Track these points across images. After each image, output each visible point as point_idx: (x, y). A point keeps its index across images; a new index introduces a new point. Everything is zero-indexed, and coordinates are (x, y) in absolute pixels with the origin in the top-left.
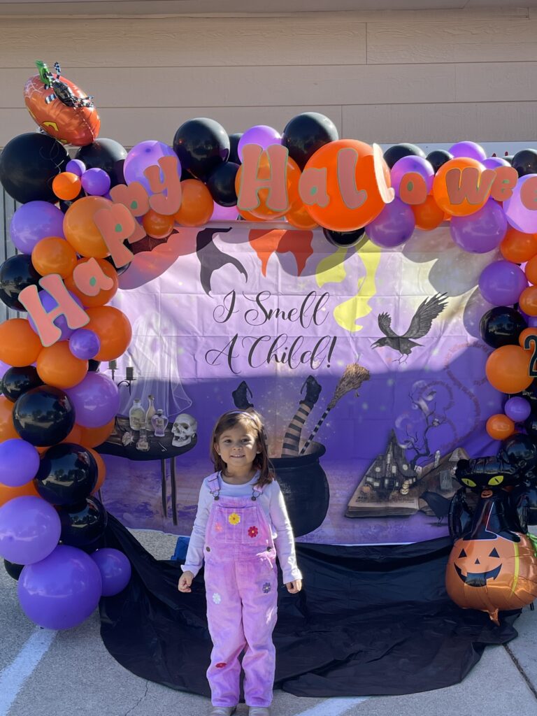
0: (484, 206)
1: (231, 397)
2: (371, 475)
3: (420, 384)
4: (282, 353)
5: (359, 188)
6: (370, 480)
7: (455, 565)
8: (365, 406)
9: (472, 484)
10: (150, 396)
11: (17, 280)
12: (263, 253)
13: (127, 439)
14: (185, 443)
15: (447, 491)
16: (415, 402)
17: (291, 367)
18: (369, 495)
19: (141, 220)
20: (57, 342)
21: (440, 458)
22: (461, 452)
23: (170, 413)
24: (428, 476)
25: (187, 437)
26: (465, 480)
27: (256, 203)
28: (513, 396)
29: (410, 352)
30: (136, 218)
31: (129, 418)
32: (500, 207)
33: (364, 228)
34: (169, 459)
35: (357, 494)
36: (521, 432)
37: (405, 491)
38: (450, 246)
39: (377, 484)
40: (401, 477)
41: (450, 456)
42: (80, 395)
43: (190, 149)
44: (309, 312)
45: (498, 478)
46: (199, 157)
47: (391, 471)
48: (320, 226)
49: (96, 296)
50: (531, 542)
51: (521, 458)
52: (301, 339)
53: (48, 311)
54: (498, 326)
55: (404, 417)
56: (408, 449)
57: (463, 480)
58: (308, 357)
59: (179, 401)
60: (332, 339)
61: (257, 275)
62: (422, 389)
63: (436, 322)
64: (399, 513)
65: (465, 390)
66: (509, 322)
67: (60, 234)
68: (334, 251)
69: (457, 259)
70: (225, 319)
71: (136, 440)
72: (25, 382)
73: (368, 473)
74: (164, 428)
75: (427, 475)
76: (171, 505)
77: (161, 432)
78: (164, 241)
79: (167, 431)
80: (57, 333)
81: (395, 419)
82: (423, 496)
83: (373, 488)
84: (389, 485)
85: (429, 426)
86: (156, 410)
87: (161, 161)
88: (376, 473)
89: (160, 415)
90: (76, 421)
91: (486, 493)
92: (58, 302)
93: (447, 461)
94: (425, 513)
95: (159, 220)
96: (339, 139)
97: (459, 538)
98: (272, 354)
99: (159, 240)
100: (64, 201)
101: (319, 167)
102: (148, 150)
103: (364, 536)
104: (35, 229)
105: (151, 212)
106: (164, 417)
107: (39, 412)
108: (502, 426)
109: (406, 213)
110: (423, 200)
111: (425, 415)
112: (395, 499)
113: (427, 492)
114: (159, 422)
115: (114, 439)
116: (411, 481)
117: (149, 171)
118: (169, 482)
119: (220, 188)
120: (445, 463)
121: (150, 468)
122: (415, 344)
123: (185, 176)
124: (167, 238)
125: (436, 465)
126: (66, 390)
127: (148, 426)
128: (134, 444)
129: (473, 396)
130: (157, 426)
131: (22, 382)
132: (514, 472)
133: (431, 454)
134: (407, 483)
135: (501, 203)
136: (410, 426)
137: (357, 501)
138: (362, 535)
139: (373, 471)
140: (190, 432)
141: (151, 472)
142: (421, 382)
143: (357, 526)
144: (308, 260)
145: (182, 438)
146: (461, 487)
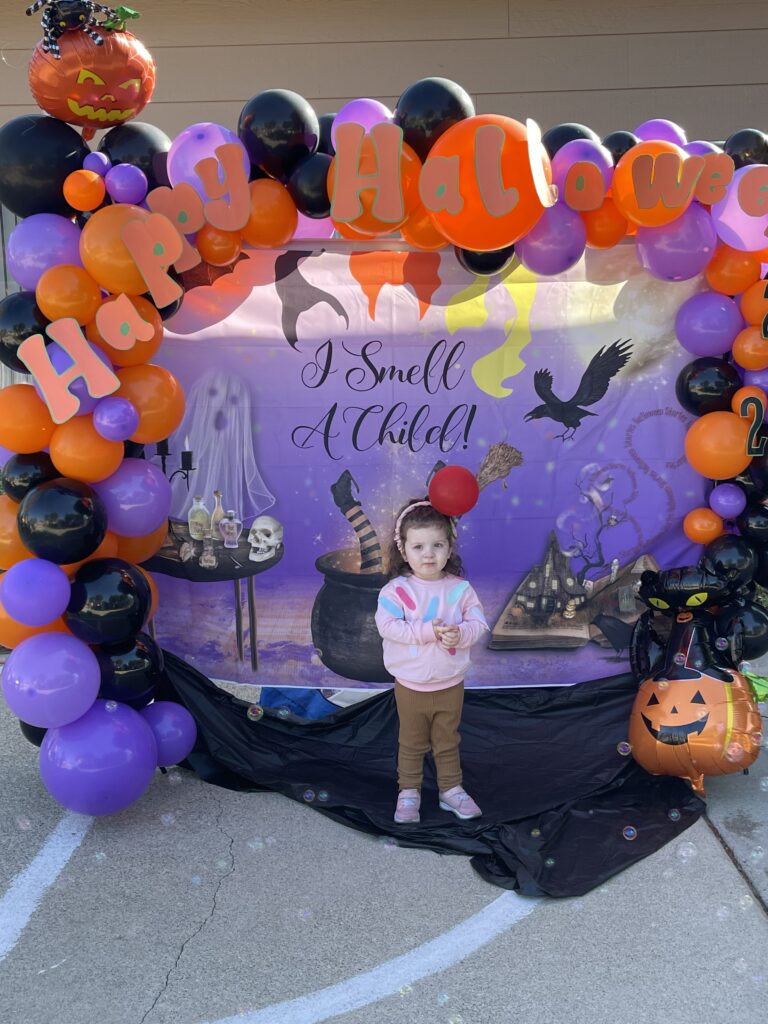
0: (684, 213)
1: (330, 492)
2: (524, 592)
3: (591, 469)
4: (400, 430)
5: (506, 186)
6: (521, 599)
7: (643, 716)
8: (515, 501)
9: (664, 605)
10: (216, 493)
11: (19, 328)
12: (371, 287)
13: (186, 553)
14: (267, 556)
15: (629, 614)
16: (585, 492)
17: (412, 450)
18: (520, 620)
19: (194, 239)
20: (75, 417)
21: (619, 570)
22: (648, 560)
23: (245, 515)
24: (601, 594)
25: (270, 548)
26: (653, 601)
27: (358, 212)
28: (720, 482)
29: (580, 424)
30: (186, 236)
31: (187, 524)
32: (707, 213)
33: (512, 246)
34: (246, 579)
35: (503, 618)
36: (730, 532)
37: (570, 613)
38: (636, 271)
39: (531, 605)
40: (564, 595)
41: (633, 567)
42: (114, 491)
43: (262, 133)
44: (436, 372)
45: (699, 595)
46: (273, 144)
47: (551, 587)
48: (451, 244)
49: (131, 350)
50: (747, 681)
51: (732, 568)
52: (426, 408)
53: (60, 371)
54: (702, 384)
55: (569, 515)
56: (575, 557)
57: (650, 600)
58: (435, 435)
59: (259, 499)
60: (470, 409)
61: (362, 318)
62: (593, 475)
63: (615, 381)
64: (564, 644)
65: (653, 475)
66: (718, 380)
67: (76, 262)
68: (471, 282)
69: (645, 291)
70: (319, 381)
71: (199, 554)
72: (35, 475)
73: (519, 589)
74: (237, 537)
75: (599, 592)
76: (249, 642)
77: (233, 542)
78: (228, 270)
79: (241, 540)
80: (74, 405)
81: (556, 518)
82: (596, 622)
83: (527, 610)
84: (547, 606)
85: (603, 526)
86: (225, 511)
87: (219, 151)
88: (529, 589)
89: (231, 518)
90: (109, 527)
91: (684, 616)
92: (74, 359)
93: (628, 572)
94: (598, 644)
95: (219, 239)
96: (477, 114)
97: (648, 678)
98: (386, 432)
99: (222, 268)
100: (81, 212)
101: (447, 156)
102: (201, 136)
103: (514, 675)
104: (41, 254)
105: (207, 227)
106: (237, 521)
107: (54, 516)
108: (706, 525)
109: (574, 224)
110: (598, 203)
111: (598, 510)
112: (555, 625)
113: (600, 616)
114: (229, 528)
115: (168, 552)
116: (577, 601)
117: (204, 167)
118: (245, 610)
119: (306, 189)
120: (625, 576)
121: (220, 592)
122: (586, 413)
123: (256, 174)
124: (234, 264)
125: (613, 579)
126: (94, 484)
127: (214, 533)
128: (196, 560)
129: (664, 483)
130: (228, 534)
131: (30, 476)
132: (723, 587)
133: (606, 563)
134: (572, 603)
135: (707, 208)
136: (576, 526)
137: (503, 628)
138: (510, 673)
139: (527, 587)
140: (274, 541)
141: (220, 598)
142: (592, 465)
143: (504, 661)
144: (434, 296)
145: (263, 550)
146: (647, 609)
